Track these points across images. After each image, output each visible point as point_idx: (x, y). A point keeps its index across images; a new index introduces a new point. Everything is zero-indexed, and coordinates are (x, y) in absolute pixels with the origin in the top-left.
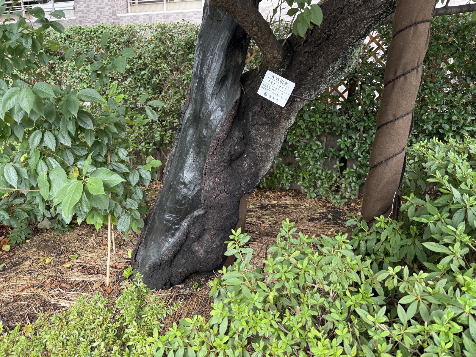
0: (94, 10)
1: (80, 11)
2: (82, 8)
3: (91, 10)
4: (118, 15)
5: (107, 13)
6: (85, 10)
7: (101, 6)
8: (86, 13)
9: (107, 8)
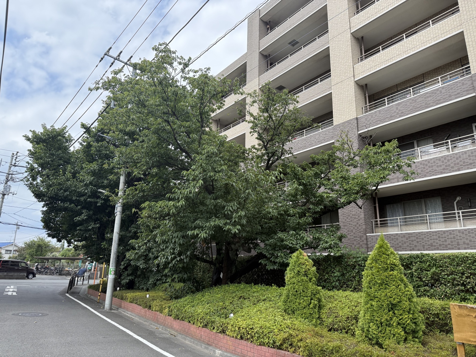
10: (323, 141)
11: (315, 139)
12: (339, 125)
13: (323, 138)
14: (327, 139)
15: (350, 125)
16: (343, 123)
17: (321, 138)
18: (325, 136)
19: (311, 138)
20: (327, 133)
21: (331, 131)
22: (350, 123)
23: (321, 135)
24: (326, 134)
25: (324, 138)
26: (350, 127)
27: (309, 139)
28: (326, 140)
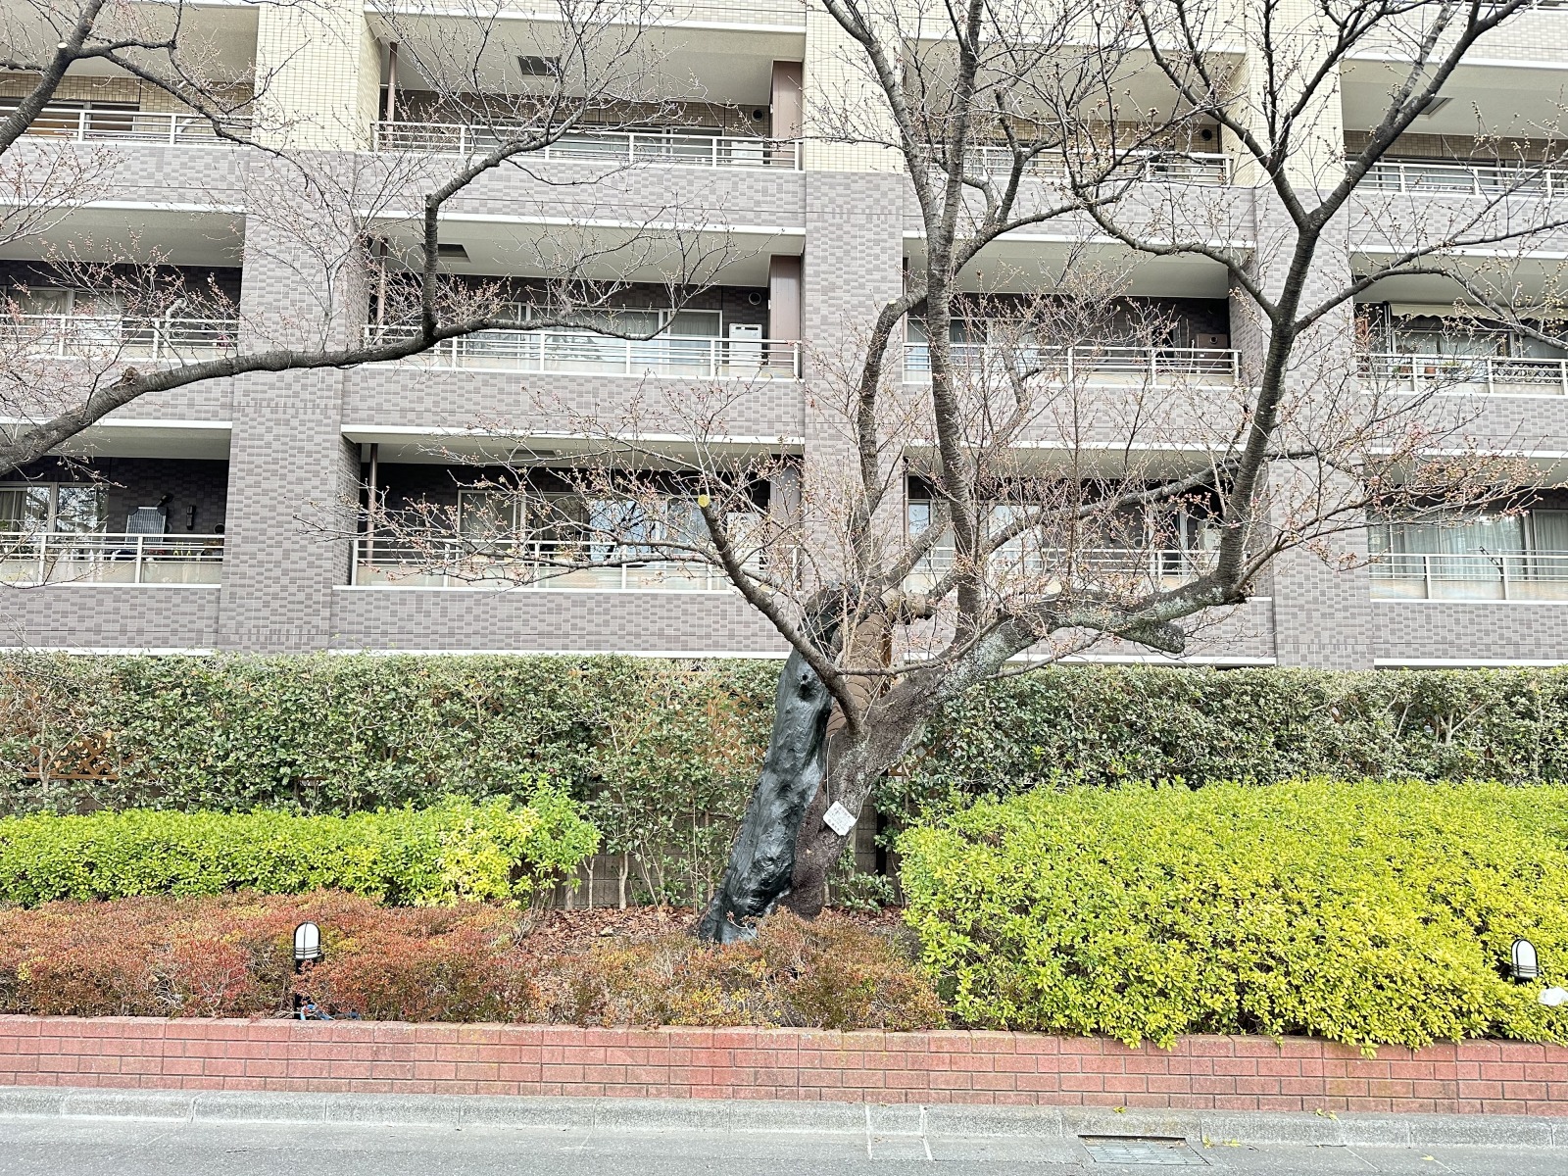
0: (277, 572)
1: (233, 574)
2: (244, 568)
3: (267, 574)
4: (335, 587)
5: (311, 582)
6: (250, 572)
7: (297, 566)
8: (253, 578)
9: (311, 572)
10: (750, 215)
11: (713, 192)
12: (832, 176)
13: (751, 204)
14: (772, 213)
15: (877, 195)
16: (846, 176)
17: (742, 202)
18: (759, 197)
19: (691, 183)
20: (773, 188)
21: (790, 187)
22: (877, 188)
23: (742, 187)
24: (765, 192)
25: (758, 203)
26: (877, 201)
27: (683, 183)
28: (764, 216)
